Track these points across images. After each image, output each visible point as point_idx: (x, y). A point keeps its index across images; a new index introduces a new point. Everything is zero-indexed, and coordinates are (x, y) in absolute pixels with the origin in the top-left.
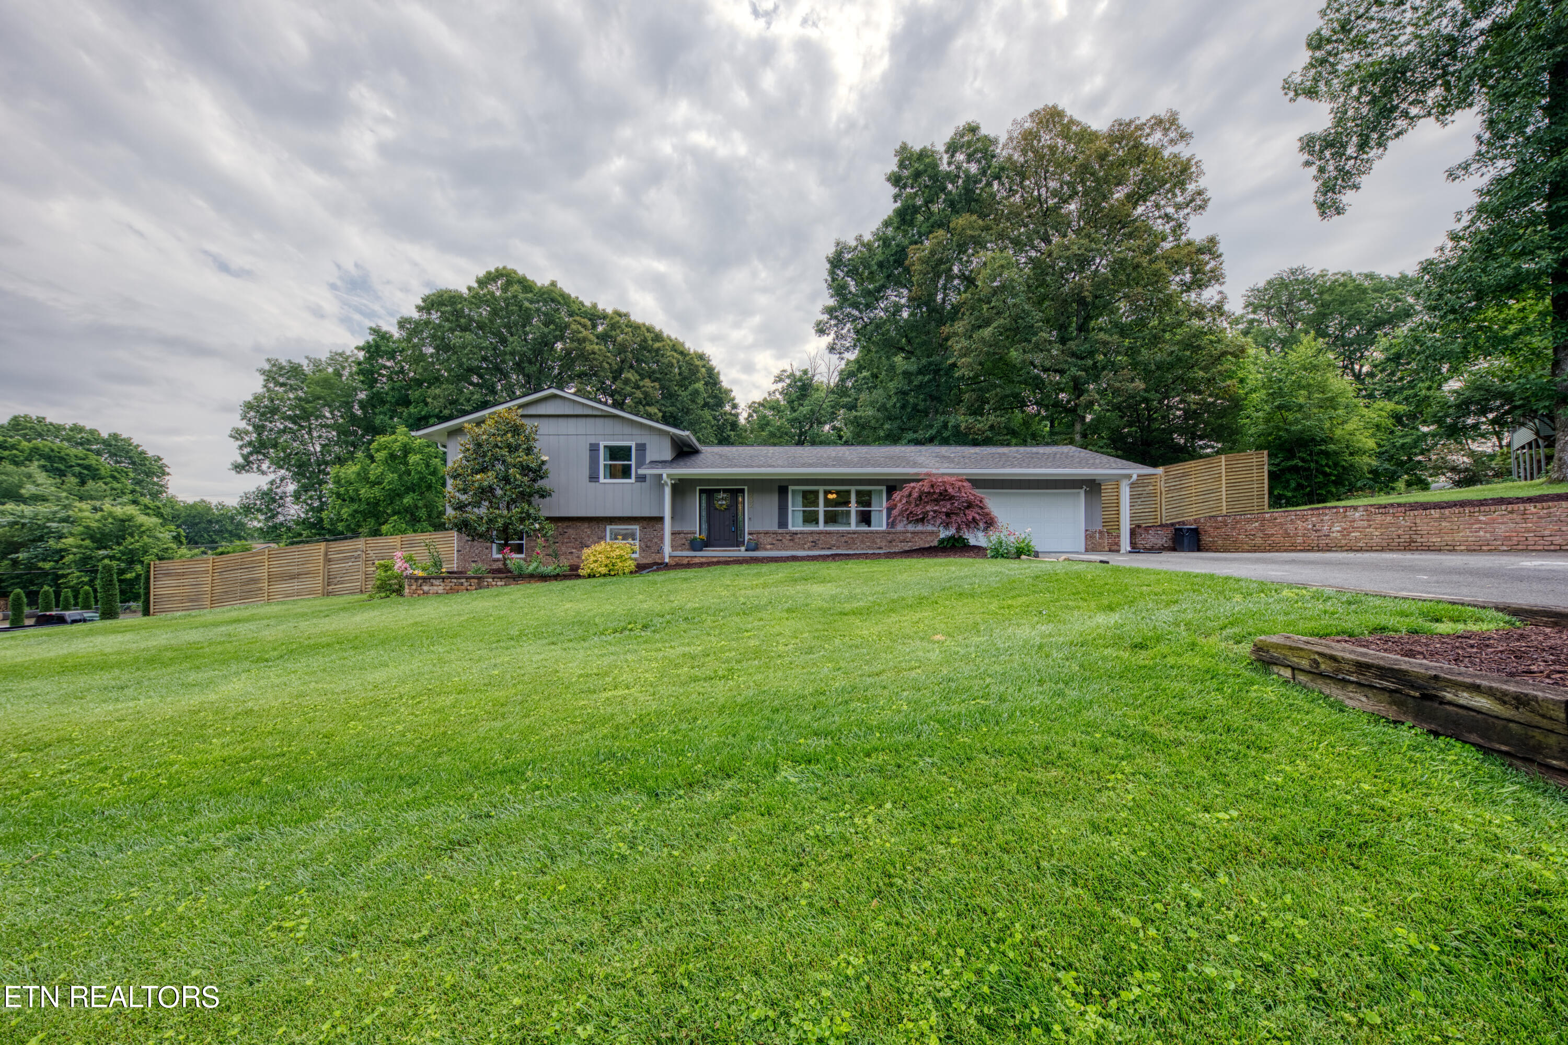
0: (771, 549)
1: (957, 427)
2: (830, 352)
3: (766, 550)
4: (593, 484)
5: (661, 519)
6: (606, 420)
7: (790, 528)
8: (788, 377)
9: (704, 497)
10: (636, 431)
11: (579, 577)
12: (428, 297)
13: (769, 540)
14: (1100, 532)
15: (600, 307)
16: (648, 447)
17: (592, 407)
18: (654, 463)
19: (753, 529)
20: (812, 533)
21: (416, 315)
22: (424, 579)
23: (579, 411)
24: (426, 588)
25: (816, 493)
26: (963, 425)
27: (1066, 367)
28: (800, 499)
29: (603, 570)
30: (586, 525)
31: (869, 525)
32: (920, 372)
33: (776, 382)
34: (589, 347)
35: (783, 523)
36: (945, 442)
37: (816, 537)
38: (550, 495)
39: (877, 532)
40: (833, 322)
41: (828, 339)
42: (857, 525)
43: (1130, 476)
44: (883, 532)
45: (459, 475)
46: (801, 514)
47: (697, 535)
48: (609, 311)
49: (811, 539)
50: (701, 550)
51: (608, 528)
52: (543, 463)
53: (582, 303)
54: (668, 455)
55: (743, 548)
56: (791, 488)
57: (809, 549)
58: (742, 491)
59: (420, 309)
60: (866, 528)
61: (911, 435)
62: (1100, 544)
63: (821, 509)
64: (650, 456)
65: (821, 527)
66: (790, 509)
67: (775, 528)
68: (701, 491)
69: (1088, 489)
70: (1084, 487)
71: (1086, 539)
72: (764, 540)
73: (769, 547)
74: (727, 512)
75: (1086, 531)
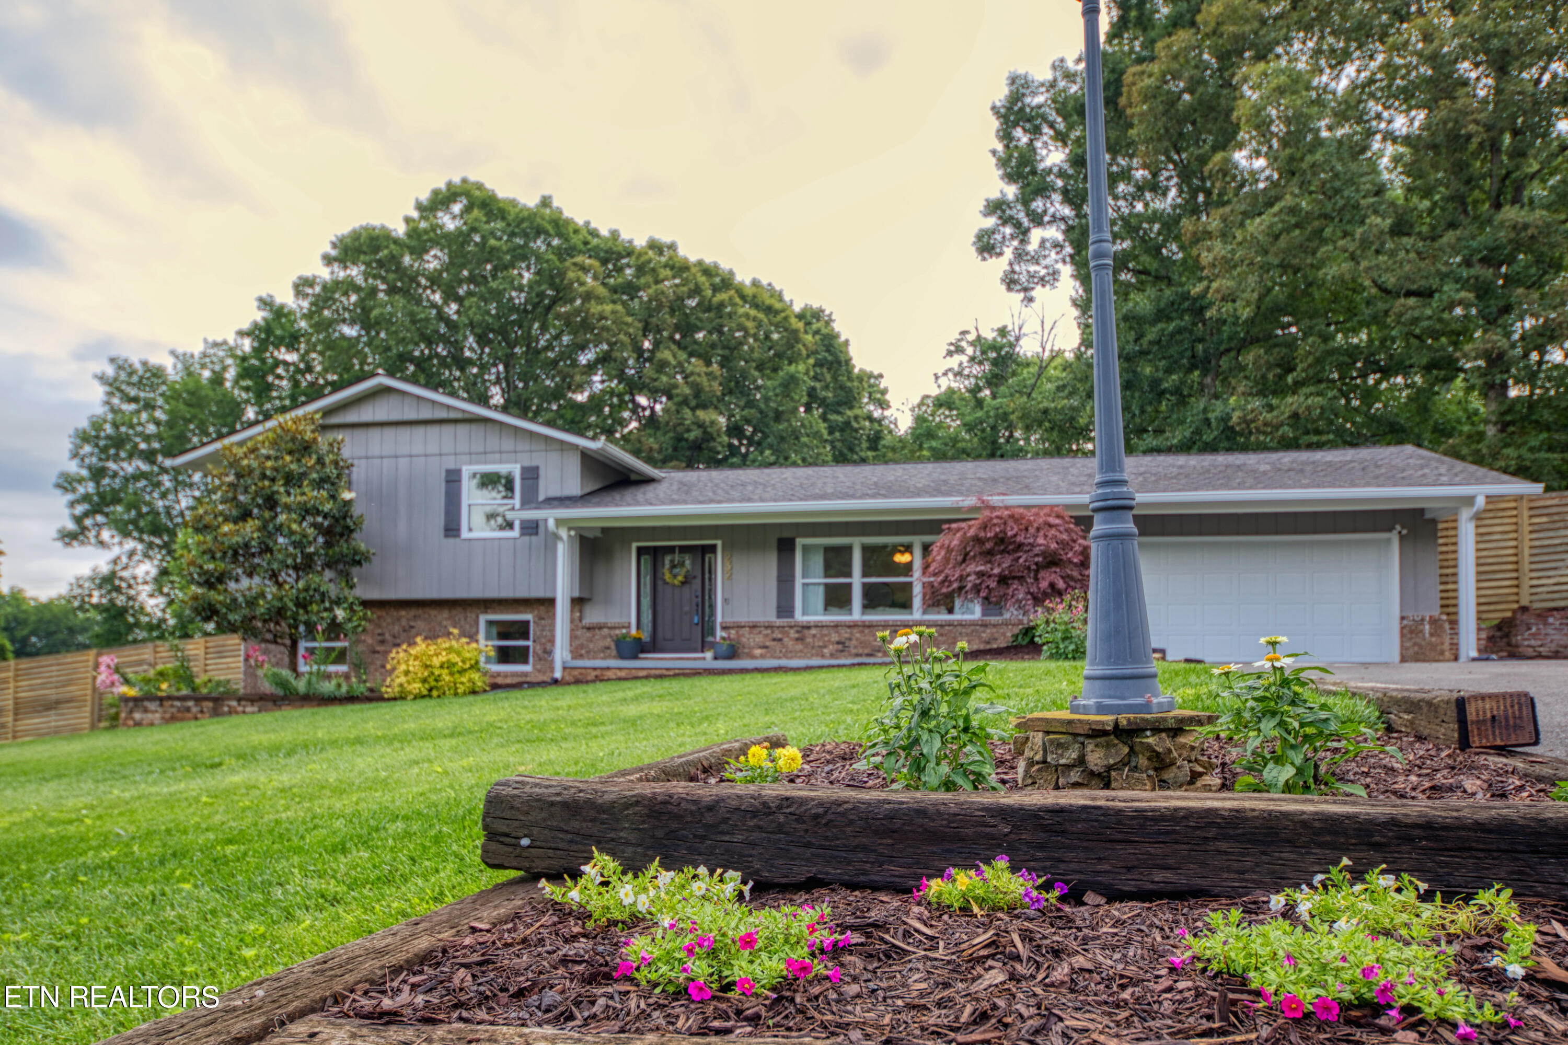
0: (762, 657)
1: (1226, 418)
2: (1009, 289)
3: (753, 657)
4: (451, 541)
6: (474, 427)
7: (799, 617)
8: (972, 344)
9: (646, 559)
10: (524, 445)
11: (381, 699)
12: (341, 240)
13: (759, 639)
14: (1434, 621)
15: (625, 236)
16: (542, 472)
17: (449, 407)
18: (551, 502)
19: (729, 620)
20: (836, 626)
21: (325, 273)
22: (136, 700)
23: (426, 414)
24: (137, 716)
25: (847, 550)
26: (1236, 416)
28: (818, 561)
29: (416, 687)
30: (445, 614)
31: (951, 611)
32: (1161, 315)
33: (950, 354)
34: (595, 308)
35: (785, 608)
37: (845, 633)
38: (367, 559)
39: (961, 624)
40: (1008, 230)
41: (1000, 265)
42: (924, 613)
44: (973, 623)
46: (821, 590)
47: (634, 631)
48: (640, 242)
49: (835, 637)
50: (635, 657)
51: (483, 618)
52: (347, 503)
54: (574, 485)
55: (709, 655)
56: (800, 542)
57: (832, 656)
58: (713, 548)
59: (328, 260)
60: (944, 617)
62: (1433, 647)
63: (857, 580)
64: (547, 488)
65: (856, 614)
66: (799, 581)
67: (771, 616)
68: (640, 551)
69: (1404, 532)
70: (1398, 527)
71: (1402, 635)
72: (750, 639)
73: (758, 652)
74: (686, 589)
75: (1403, 618)
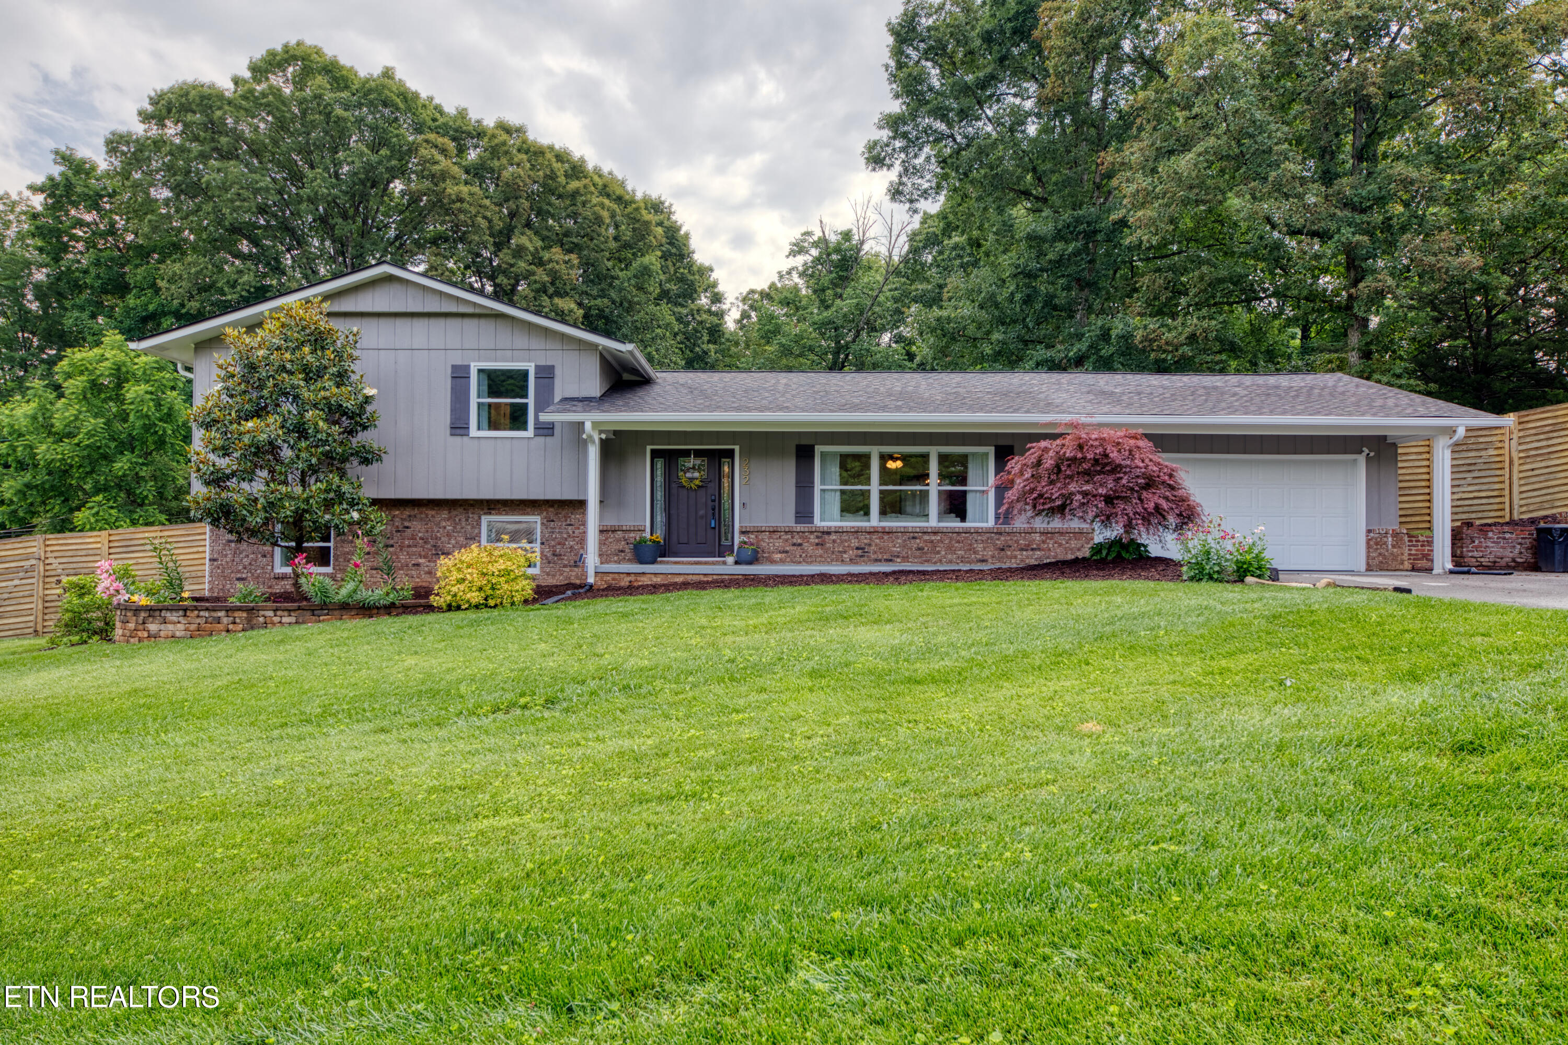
0: (782, 561)
1: (1126, 338)
2: (893, 199)
3: (772, 562)
4: (458, 439)
5: (581, 504)
6: (483, 322)
7: (818, 522)
8: (815, 244)
9: (660, 464)
10: (537, 343)
11: (430, 608)
12: (161, 96)
13: (779, 544)
14: (1395, 534)
15: (473, 115)
16: (558, 372)
17: (458, 299)
18: (570, 402)
19: (748, 524)
20: (857, 532)
21: (139, 129)
22: (150, 610)
24: (153, 627)
25: (864, 459)
26: (1139, 335)
27: (1333, 227)
28: (835, 470)
29: (475, 597)
30: (445, 514)
31: (963, 518)
32: (1059, 236)
34: (452, 189)
35: (804, 512)
36: (1105, 365)
37: (865, 539)
38: (379, 459)
39: (977, 532)
40: (898, 144)
41: (890, 176)
42: (940, 519)
43: (1452, 431)
44: (989, 531)
45: (216, 421)
46: (838, 494)
47: (647, 535)
49: (855, 543)
50: (654, 562)
51: (485, 520)
52: (368, 400)
53: (439, 109)
54: (594, 386)
55: (730, 560)
56: (819, 449)
57: (852, 561)
58: (730, 454)
59: (145, 117)
60: (956, 524)
61: (1041, 353)
62: (1395, 557)
63: (875, 488)
64: (563, 388)
65: (875, 520)
66: (818, 487)
67: (788, 520)
68: (655, 454)
69: (1372, 454)
70: (1366, 450)
71: (1369, 546)
72: (769, 544)
73: (778, 556)
74: (702, 493)
75: (1369, 531)
